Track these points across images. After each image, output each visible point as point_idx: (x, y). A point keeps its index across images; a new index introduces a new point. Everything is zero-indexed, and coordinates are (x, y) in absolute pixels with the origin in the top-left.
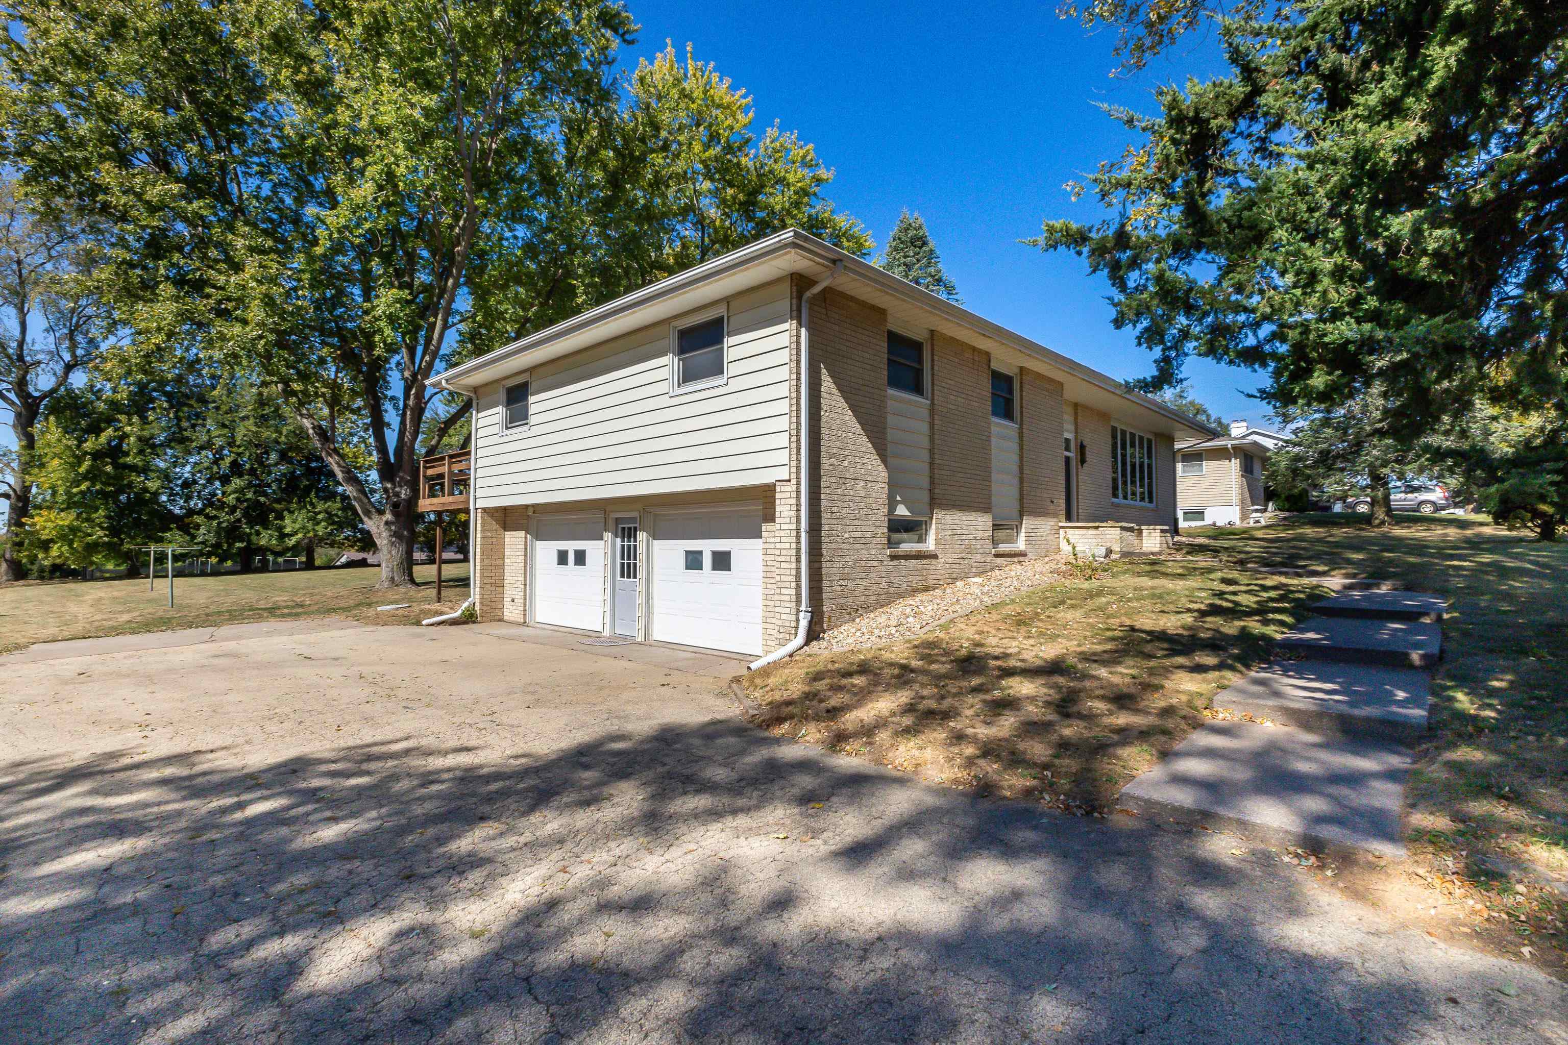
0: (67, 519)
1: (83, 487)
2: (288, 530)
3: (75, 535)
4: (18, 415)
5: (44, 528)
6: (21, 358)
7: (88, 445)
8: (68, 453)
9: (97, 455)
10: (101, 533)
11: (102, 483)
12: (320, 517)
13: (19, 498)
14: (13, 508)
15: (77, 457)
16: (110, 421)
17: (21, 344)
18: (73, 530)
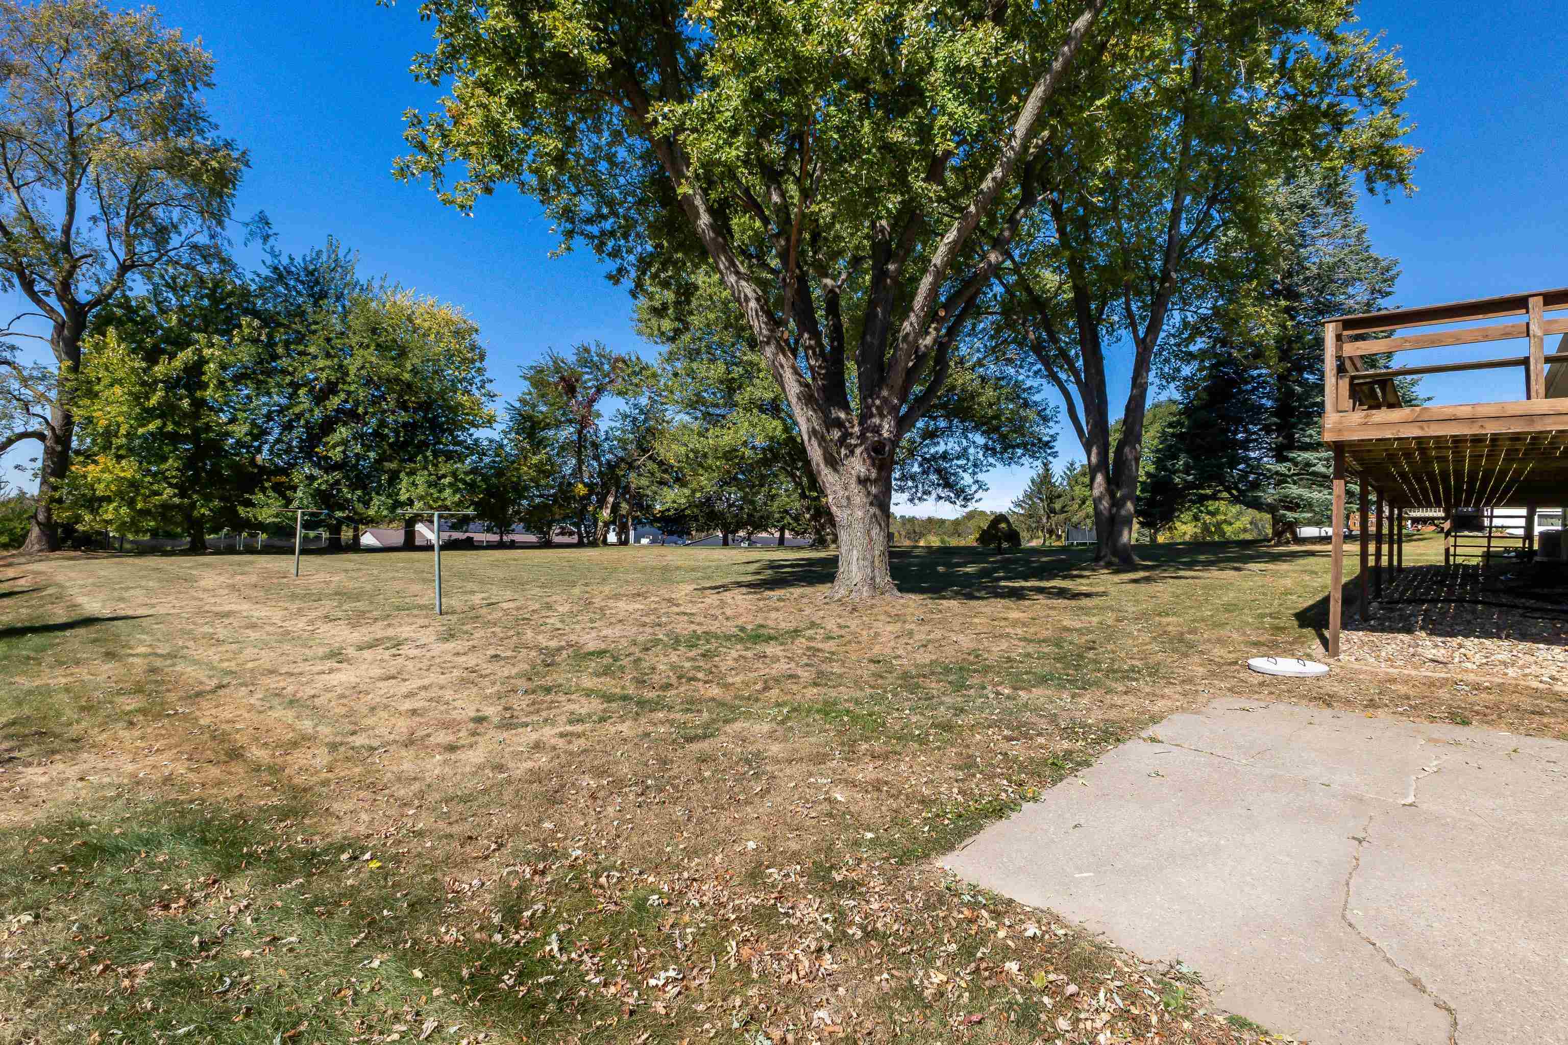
0: (128, 469)
1: (152, 427)
2: (403, 497)
3: (137, 493)
4: (60, 327)
5: (99, 481)
6: (66, 247)
7: (160, 370)
8: (133, 378)
9: (171, 384)
10: (169, 491)
11: (174, 423)
12: (446, 481)
13: (57, 439)
14: (49, 452)
15: (144, 384)
16: (182, 342)
17: (67, 230)
18: (134, 484)
